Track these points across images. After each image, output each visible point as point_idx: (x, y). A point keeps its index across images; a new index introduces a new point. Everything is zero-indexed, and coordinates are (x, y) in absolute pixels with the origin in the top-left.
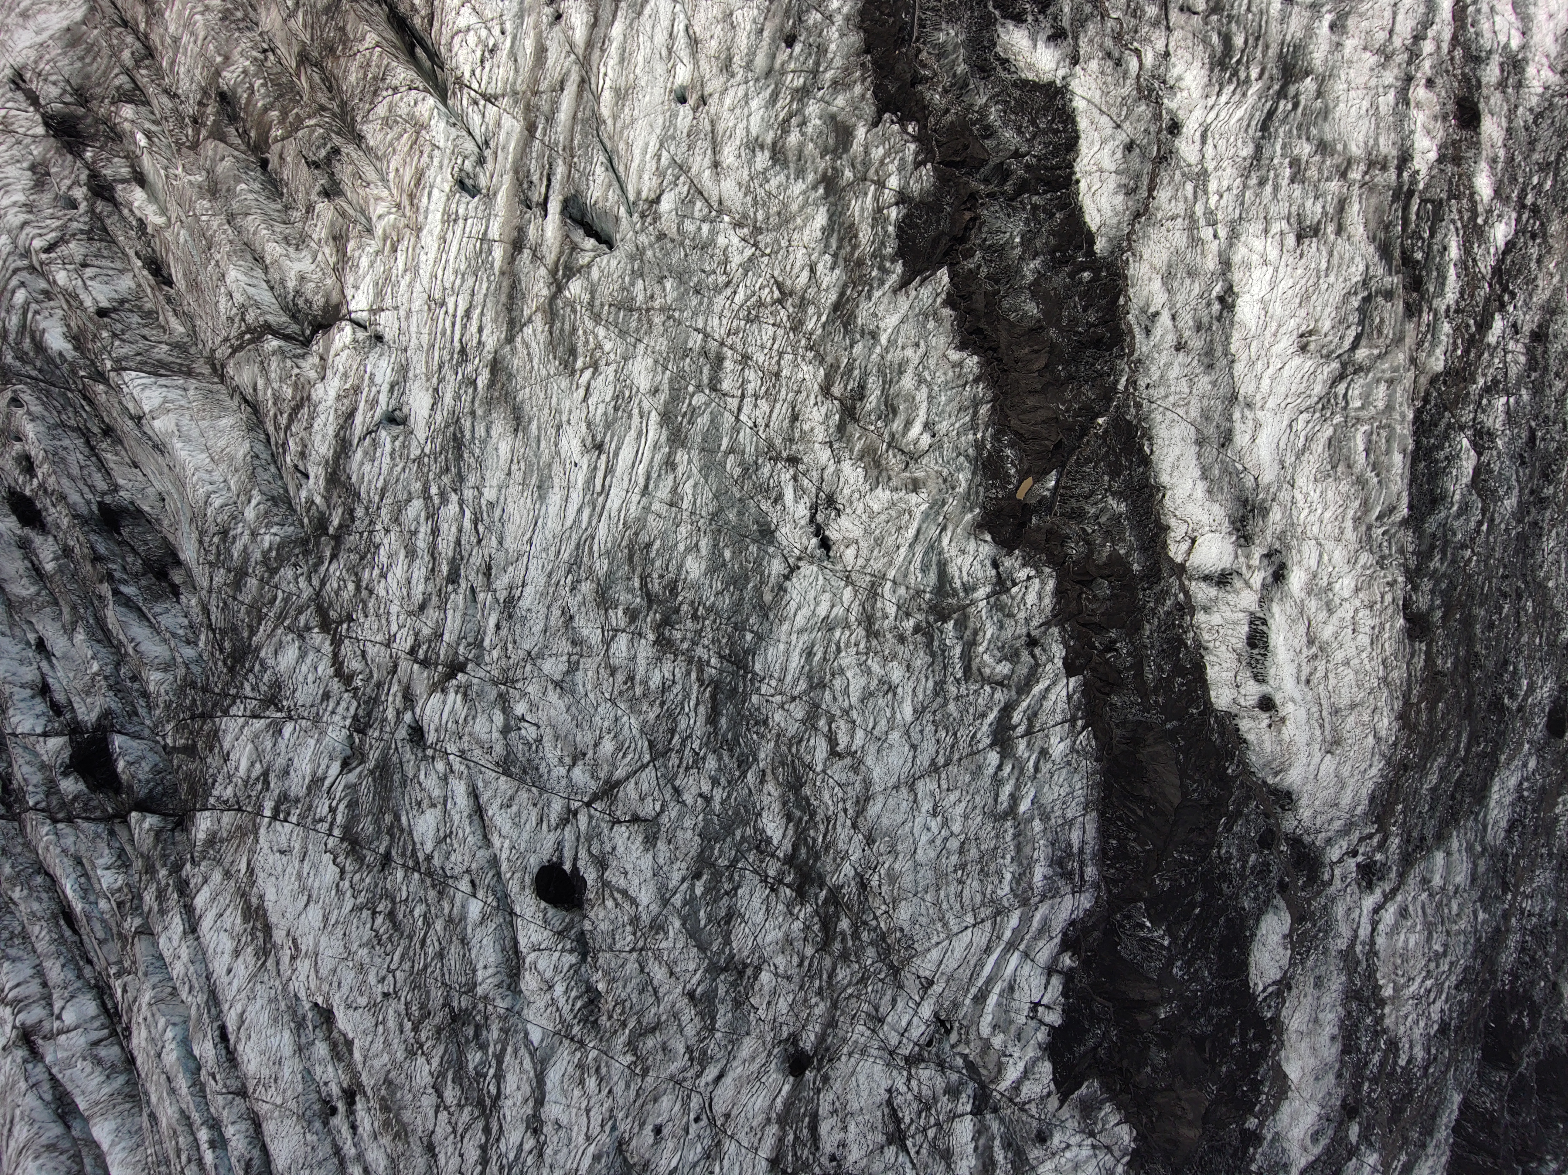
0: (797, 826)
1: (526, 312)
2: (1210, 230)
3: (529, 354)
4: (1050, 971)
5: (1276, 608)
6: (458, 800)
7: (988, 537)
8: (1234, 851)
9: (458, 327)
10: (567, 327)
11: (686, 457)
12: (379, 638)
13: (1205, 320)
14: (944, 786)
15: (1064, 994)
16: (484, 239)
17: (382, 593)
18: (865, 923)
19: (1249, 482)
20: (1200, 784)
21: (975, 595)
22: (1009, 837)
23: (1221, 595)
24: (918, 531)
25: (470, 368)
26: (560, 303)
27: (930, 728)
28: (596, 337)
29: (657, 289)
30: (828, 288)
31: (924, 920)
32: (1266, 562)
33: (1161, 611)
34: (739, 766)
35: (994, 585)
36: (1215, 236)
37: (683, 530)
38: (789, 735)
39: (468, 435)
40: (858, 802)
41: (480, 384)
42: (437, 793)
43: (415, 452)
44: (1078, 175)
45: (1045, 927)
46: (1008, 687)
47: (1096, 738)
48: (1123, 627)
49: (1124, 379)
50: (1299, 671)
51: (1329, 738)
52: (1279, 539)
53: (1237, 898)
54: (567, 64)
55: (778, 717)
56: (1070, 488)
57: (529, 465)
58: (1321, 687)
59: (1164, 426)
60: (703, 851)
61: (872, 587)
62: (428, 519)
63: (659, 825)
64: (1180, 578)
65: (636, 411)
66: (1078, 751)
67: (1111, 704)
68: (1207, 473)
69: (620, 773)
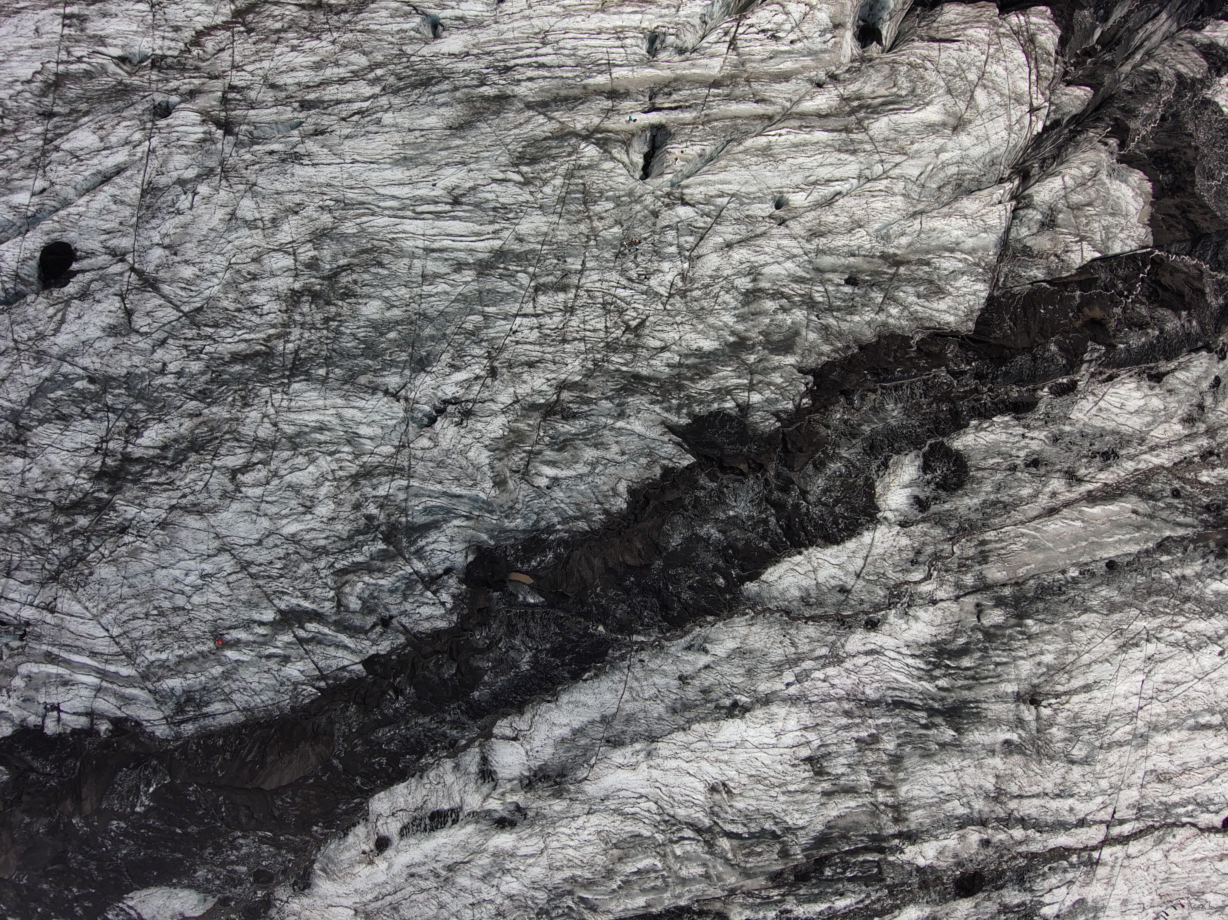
0: (158, 457)
1: (557, 114)
2: (792, 679)
3: (521, 124)
4: (91, 714)
5: (470, 828)
6: (111, 158)
7: (470, 558)
8: (244, 850)
9: (527, 60)
10: (554, 151)
11: (469, 279)
12: (238, 58)
13: (713, 696)
14: (231, 579)
15: (74, 731)
16: (610, 65)
17: (277, 51)
18: (89, 540)
19: (581, 773)
20: (293, 804)
21: (415, 561)
22: (199, 648)
23: (472, 776)
24: (460, 496)
25: (495, 78)
26: (573, 141)
27: (281, 552)
28: (553, 178)
29: (609, 221)
30: (651, 366)
31: (104, 591)
32: (512, 808)
33: (445, 728)
34: (200, 392)
35: (429, 575)
36: (788, 685)
38: (240, 429)
39: (435, 89)
40: (195, 505)
41: (482, 89)
42: (113, 139)
43: (409, 49)
44: (806, 552)
45: (128, 700)
46: (338, 612)
47: (312, 702)
48: (419, 698)
49: (642, 639)
50: (419, 865)
51: (369, 908)
52: (537, 814)
53: (203, 864)
54: (779, 100)
55: (254, 415)
56: (533, 618)
57: (422, 145)
58: (411, 889)
59: (610, 684)
60: (114, 379)
61: (399, 469)
62: (352, 72)
63: (128, 334)
64: (479, 736)
65: (497, 226)
66: (295, 689)
67: (347, 708)
68: (579, 734)
69: (166, 289)
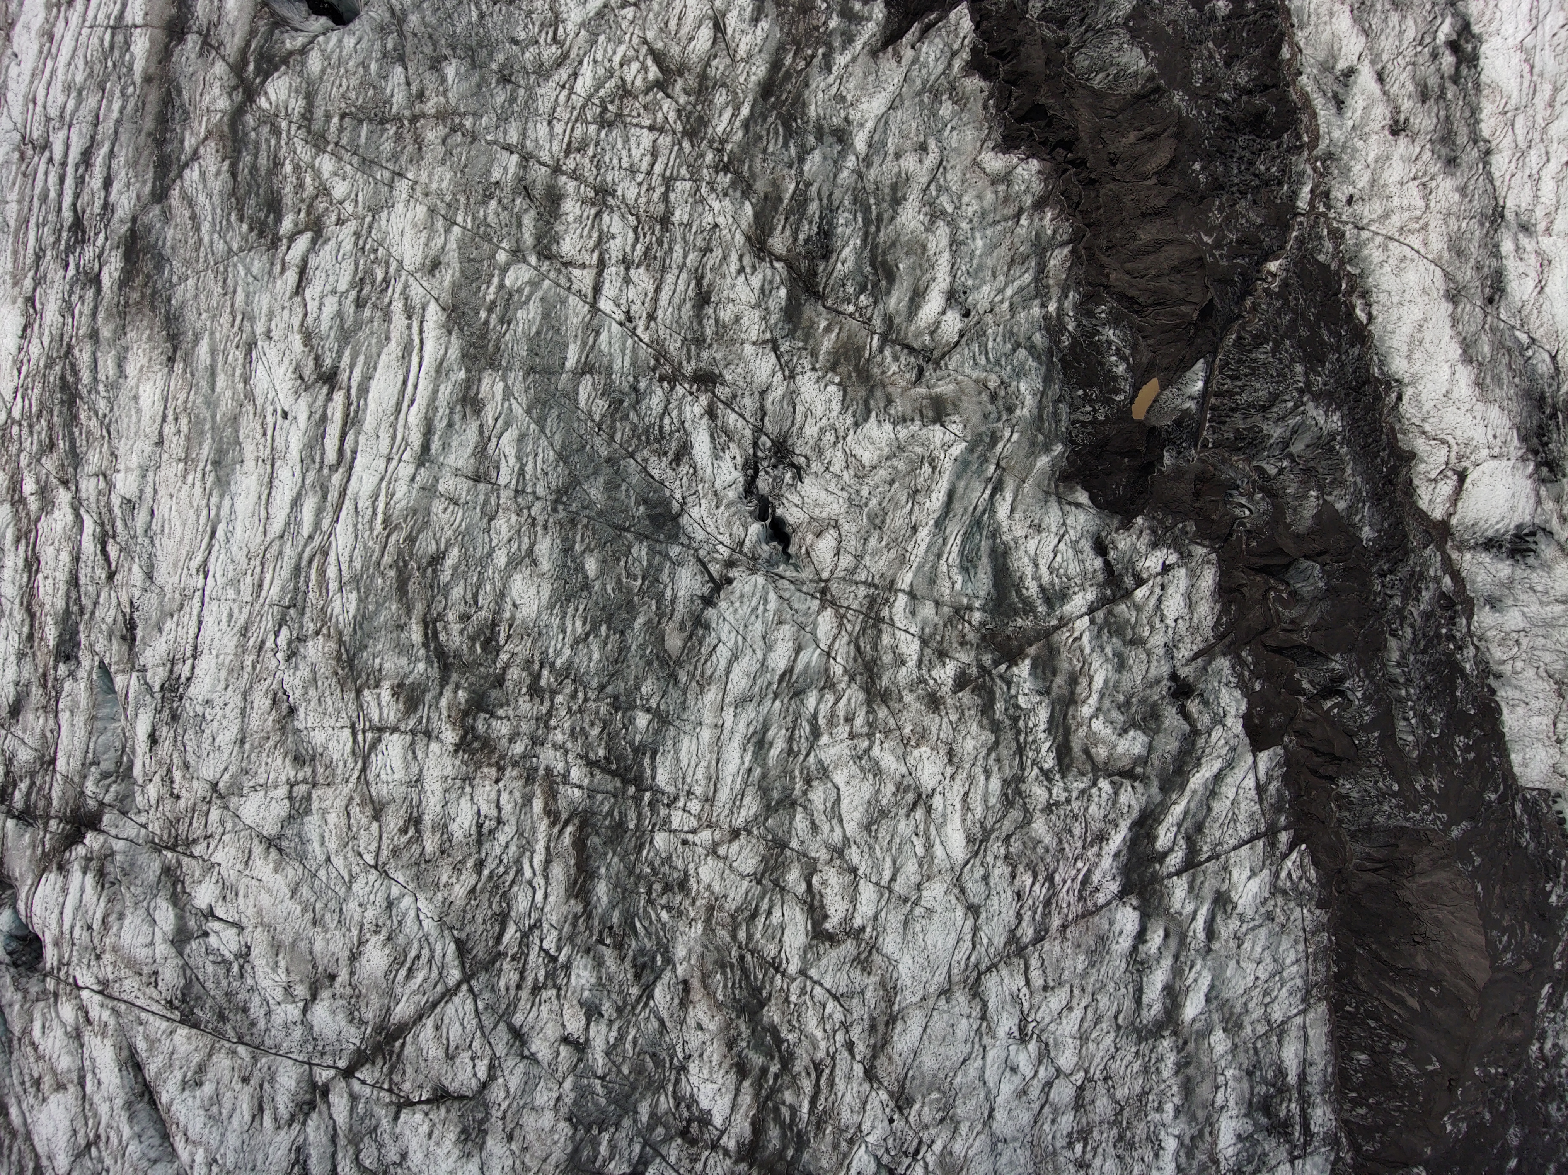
0: (759, 1085)
1: (189, 142)
3: (193, 217)
6: (104, 1077)
7: (1083, 497)
9: (69, 182)
10: (263, 162)
11: (500, 386)
13: (1433, 82)
14: (1038, 981)
16: (117, 24)
20: (1513, 930)
21: (1068, 608)
23: (1519, 573)
24: (951, 496)
25: (89, 252)
26: (250, 121)
27: (1001, 870)
28: (317, 174)
29: (430, 81)
30: (750, 55)
34: (637, 976)
35: (1102, 585)
37: (503, 526)
38: (731, 906)
39: (86, 377)
40: (873, 1028)
41: (106, 281)
42: (65, 1063)
46: (1145, 779)
47: (1315, 863)
48: (1352, 650)
49: (1306, 190)
55: (708, 872)
56: (1230, 394)
57: (196, 423)
59: (1387, 268)
60: (576, 1151)
61: (870, 607)
62: (18, 541)
63: (486, 1107)
64: (1441, 548)
65: (398, 306)
66: (1284, 893)
67: (1340, 797)
68: (1472, 352)
69: (403, 1010)
